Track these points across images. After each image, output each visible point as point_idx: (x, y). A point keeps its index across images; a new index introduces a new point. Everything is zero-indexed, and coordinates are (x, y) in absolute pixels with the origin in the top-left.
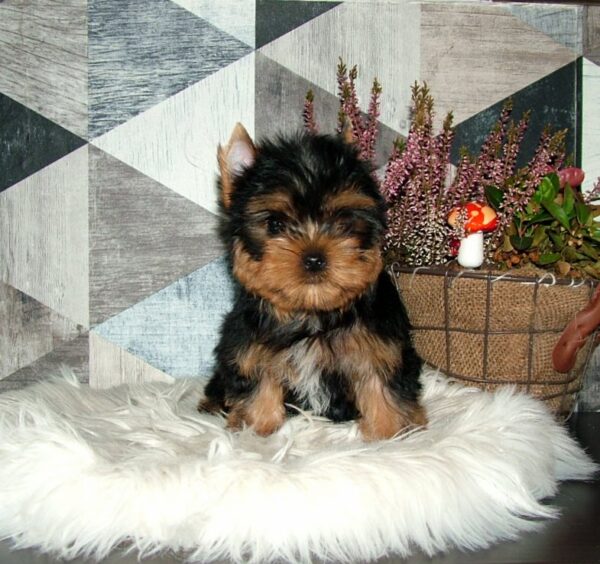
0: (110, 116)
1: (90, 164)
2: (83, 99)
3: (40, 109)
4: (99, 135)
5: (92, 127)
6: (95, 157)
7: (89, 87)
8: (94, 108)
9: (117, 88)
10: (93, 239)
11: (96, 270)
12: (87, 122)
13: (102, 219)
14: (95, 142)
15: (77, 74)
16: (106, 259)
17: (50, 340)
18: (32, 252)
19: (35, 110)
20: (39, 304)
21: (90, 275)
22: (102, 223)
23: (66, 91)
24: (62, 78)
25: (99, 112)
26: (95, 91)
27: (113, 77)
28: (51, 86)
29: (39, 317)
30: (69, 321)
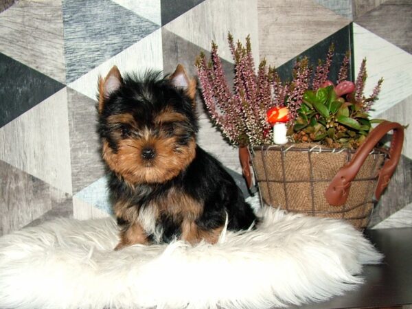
0: (78, 70)
1: (68, 98)
2: (62, 61)
3: (37, 67)
4: (72, 81)
5: (68, 77)
6: (71, 94)
7: (65, 53)
8: (69, 65)
9: (82, 53)
10: (72, 142)
11: (75, 160)
12: (65, 74)
13: (77, 130)
14: (71, 85)
15: (58, 46)
16: (80, 154)
17: (50, 202)
18: (37, 152)
19: (34, 68)
20: (43, 182)
21: (71, 163)
22: (77, 133)
23: (52, 56)
24: (48, 49)
25: (72, 68)
26: (69, 55)
27: (79, 47)
28: (43, 54)
29: (43, 189)
30: (60, 191)
